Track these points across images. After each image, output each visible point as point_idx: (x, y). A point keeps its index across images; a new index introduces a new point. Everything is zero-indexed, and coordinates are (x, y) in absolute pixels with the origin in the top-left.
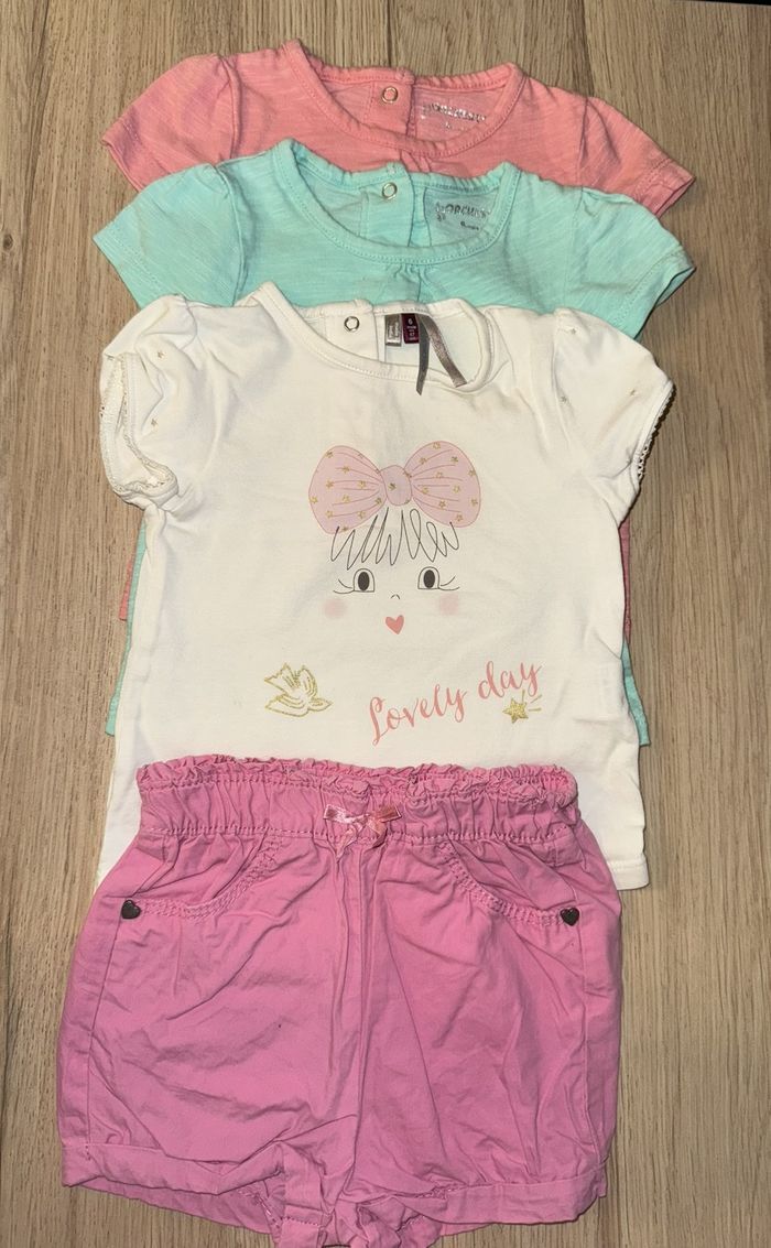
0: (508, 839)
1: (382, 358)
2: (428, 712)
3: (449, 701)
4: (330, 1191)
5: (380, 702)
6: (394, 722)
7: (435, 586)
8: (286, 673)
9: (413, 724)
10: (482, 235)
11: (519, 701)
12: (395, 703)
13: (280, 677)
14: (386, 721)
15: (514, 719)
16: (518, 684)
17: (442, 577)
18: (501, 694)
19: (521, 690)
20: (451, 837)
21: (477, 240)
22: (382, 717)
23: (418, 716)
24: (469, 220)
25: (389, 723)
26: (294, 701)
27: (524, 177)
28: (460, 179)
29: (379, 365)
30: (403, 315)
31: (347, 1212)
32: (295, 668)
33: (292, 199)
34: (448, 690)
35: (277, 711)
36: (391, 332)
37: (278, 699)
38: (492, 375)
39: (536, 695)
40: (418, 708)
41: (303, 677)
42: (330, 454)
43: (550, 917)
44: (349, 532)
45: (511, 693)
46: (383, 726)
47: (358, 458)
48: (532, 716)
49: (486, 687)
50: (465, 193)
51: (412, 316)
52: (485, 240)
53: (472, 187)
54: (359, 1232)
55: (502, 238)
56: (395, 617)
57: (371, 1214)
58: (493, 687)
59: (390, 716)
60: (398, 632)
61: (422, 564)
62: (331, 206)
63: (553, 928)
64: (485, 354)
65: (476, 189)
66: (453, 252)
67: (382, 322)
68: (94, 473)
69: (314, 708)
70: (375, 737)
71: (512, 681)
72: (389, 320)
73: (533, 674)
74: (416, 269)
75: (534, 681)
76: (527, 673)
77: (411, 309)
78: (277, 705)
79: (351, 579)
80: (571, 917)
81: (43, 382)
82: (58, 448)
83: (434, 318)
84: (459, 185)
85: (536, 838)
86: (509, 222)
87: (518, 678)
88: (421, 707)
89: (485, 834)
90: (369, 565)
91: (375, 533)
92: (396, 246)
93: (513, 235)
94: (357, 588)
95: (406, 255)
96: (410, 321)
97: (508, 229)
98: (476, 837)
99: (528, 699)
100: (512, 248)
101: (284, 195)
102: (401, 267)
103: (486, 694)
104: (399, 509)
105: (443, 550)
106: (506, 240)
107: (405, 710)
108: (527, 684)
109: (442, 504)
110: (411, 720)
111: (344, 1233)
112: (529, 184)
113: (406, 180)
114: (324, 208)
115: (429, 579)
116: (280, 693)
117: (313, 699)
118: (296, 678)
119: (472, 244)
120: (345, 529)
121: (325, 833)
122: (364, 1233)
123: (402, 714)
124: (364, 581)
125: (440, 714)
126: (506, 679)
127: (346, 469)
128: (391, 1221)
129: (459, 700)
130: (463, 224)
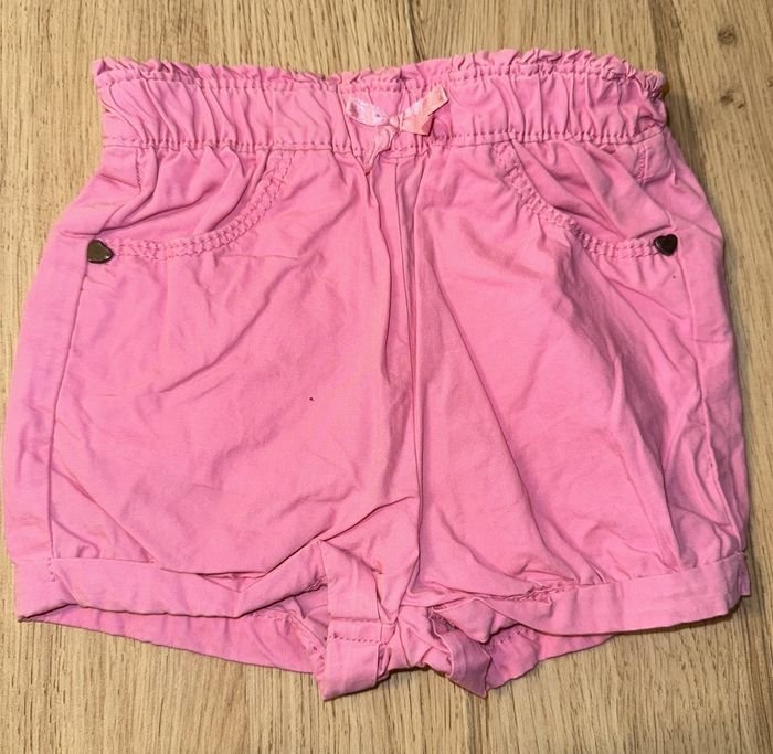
0: (586, 137)
4: (389, 594)
20: (512, 136)
31: (415, 619)
43: (641, 246)
54: (435, 643)
57: (447, 622)
63: (646, 261)
80: (667, 245)
85: (621, 136)
89: (557, 133)
98: (546, 137)
111: (414, 649)
121: (348, 145)
122: (442, 644)
128: (474, 631)
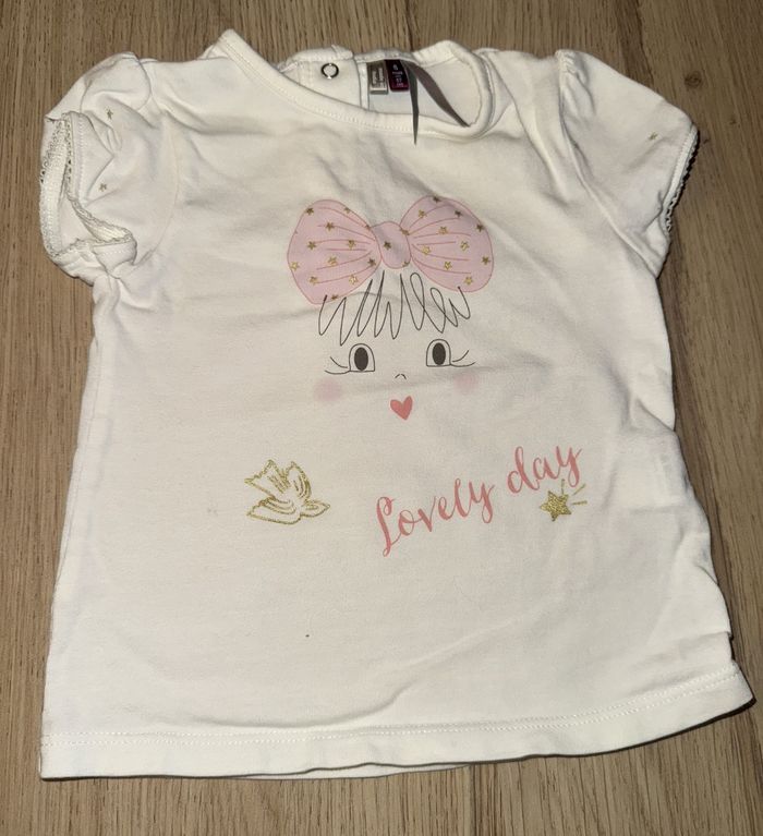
1: (365, 105)
2: (448, 513)
3: (473, 497)
5: (389, 503)
6: (407, 527)
7: (446, 362)
8: (272, 472)
9: (430, 528)
11: (558, 494)
12: (407, 503)
13: (264, 477)
14: (397, 524)
15: (554, 517)
16: (555, 472)
17: (454, 351)
18: (536, 486)
19: (559, 480)
22: (392, 522)
23: (436, 518)
25: (401, 528)
26: (281, 505)
29: (362, 112)
30: (386, 61)
32: (283, 465)
34: (470, 485)
35: (261, 518)
36: (374, 78)
37: (263, 503)
38: (494, 120)
39: (580, 485)
40: (436, 508)
41: (293, 476)
42: (310, 211)
44: (338, 301)
45: (548, 485)
46: (394, 532)
47: (345, 212)
48: (575, 510)
49: (517, 479)
51: (398, 62)
56: (401, 400)
58: (524, 478)
59: (402, 520)
60: (405, 417)
61: (429, 336)
64: (485, 92)
67: (363, 70)
69: (308, 513)
70: (385, 546)
71: (547, 469)
72: (371, 67)
73: (572, 460)
75: (574, 468)
76: (565, 458)
77: (395, 55)
78: (264, 512)
79: (346, 357)
81: (13, 285)
82: (33, 361)
83: (422, 66)
87: (554, 467)
88: (440, 507)
90: (367, 340)
91: (371, 300)
94: (354, 368)
96: (395, 67)
99: (569, 491)
103: (517, 487)
104: (398, 272)
105: (452, 318)
107: (420, 512)
108: (566, 471)
109: (448, 265)
110: (429, 524)
115: (439, 354)
116: (264, 496)
117: (306, 501)
118: (284, 476)
120: (334, 298)
123: (417, 517)
124: (361, 359)
125: (463, 514)
126: (540, 468)
127: (330, 226)
129: (485, 496)
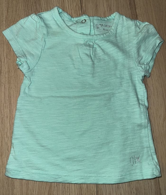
10: (110, 32)
21: (108, 33)
24: (106, 28)
27: (121, 16)
28: (103, 18)
33: (58, 23)
50: (104, 21)
52: (111, 34)
53: (106, 19)
55: (115, 32)
62: (68, 25)
65: (107, 20)
66: (102, 36)
68: (6, 115)
74: (92, 41)
84: (102, 19)
86: (117, 28)
92: (86, 35)
93: (118, 32)
95: (89, 37)
97: (117, 30)
100: (118, 35)
101: (56, 22)
102: (88, 41)
106: (116, 33)
112: (123, 18)
113: (88, 18)
114: (67, 25)
119: (107, 34)
130: (104, 29)
